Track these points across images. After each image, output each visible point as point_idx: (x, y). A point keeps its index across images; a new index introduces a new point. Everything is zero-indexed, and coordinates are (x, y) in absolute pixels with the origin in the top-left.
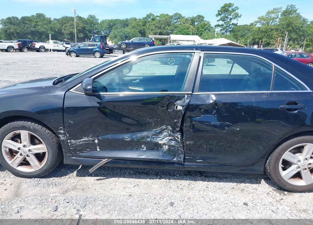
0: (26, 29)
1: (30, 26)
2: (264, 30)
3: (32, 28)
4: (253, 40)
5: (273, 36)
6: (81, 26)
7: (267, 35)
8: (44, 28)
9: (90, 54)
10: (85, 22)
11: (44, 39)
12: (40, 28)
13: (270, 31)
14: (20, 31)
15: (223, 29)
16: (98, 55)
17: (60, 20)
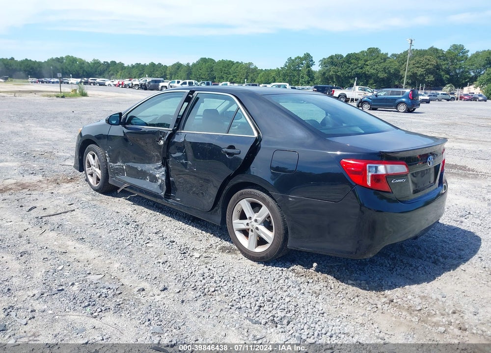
0: (350, 71)
1: (356, 66)
3: (358, 69)
6: (433, 63)
8: (374, 69)
10: (442, 56)
11: (372, 84)
12: (369, 70)
14: (342, 74)
17: (402, 56)
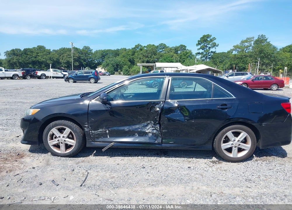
0: (28, 59)
1: (31, 56)
2: (239, 57)
3: (33, 58)
4: (230, 65)
5: (248, 62)
6: (76, 55)
7: (242, 60)
8: (44, 58)
9: (86, 80)
10: (81, 52)
11: (44, 67)
12: (40, 59)
13: (245, 58)
14: (22, 61)
15: (203, 57)
16: (92, 81)
17: (58, 51)
